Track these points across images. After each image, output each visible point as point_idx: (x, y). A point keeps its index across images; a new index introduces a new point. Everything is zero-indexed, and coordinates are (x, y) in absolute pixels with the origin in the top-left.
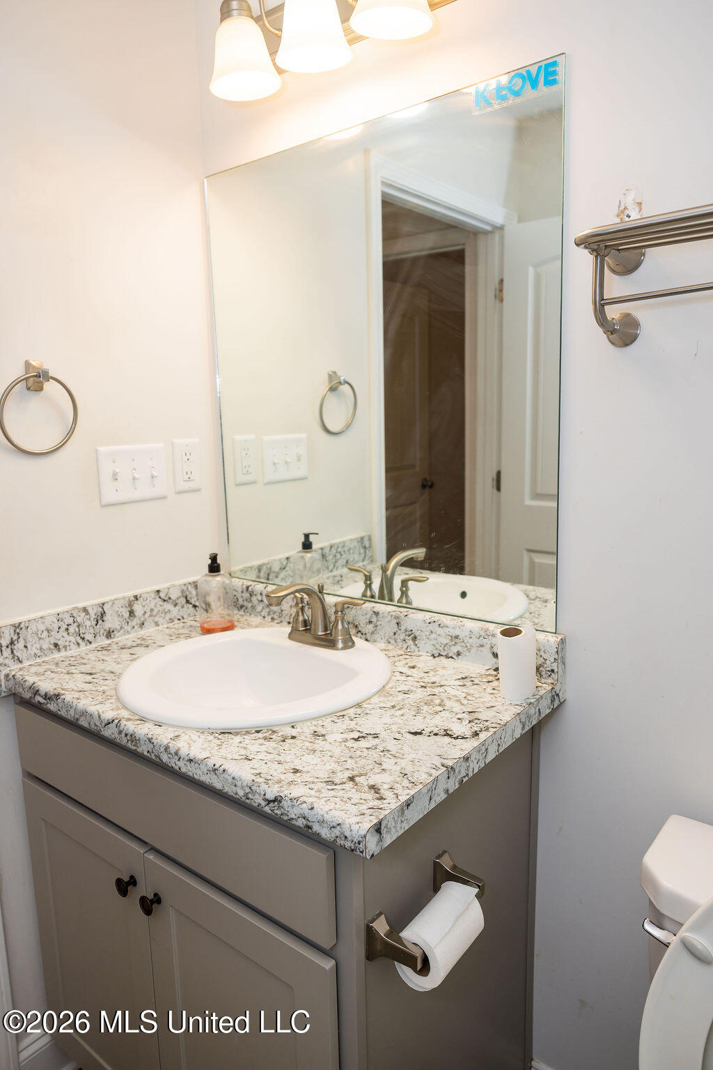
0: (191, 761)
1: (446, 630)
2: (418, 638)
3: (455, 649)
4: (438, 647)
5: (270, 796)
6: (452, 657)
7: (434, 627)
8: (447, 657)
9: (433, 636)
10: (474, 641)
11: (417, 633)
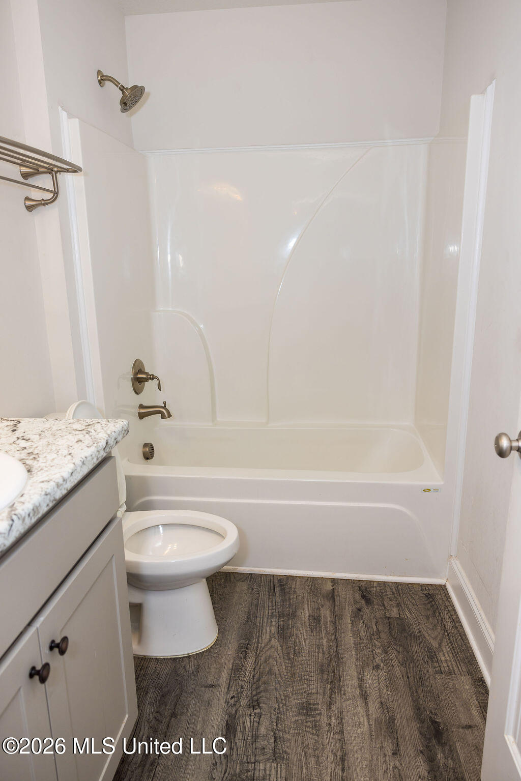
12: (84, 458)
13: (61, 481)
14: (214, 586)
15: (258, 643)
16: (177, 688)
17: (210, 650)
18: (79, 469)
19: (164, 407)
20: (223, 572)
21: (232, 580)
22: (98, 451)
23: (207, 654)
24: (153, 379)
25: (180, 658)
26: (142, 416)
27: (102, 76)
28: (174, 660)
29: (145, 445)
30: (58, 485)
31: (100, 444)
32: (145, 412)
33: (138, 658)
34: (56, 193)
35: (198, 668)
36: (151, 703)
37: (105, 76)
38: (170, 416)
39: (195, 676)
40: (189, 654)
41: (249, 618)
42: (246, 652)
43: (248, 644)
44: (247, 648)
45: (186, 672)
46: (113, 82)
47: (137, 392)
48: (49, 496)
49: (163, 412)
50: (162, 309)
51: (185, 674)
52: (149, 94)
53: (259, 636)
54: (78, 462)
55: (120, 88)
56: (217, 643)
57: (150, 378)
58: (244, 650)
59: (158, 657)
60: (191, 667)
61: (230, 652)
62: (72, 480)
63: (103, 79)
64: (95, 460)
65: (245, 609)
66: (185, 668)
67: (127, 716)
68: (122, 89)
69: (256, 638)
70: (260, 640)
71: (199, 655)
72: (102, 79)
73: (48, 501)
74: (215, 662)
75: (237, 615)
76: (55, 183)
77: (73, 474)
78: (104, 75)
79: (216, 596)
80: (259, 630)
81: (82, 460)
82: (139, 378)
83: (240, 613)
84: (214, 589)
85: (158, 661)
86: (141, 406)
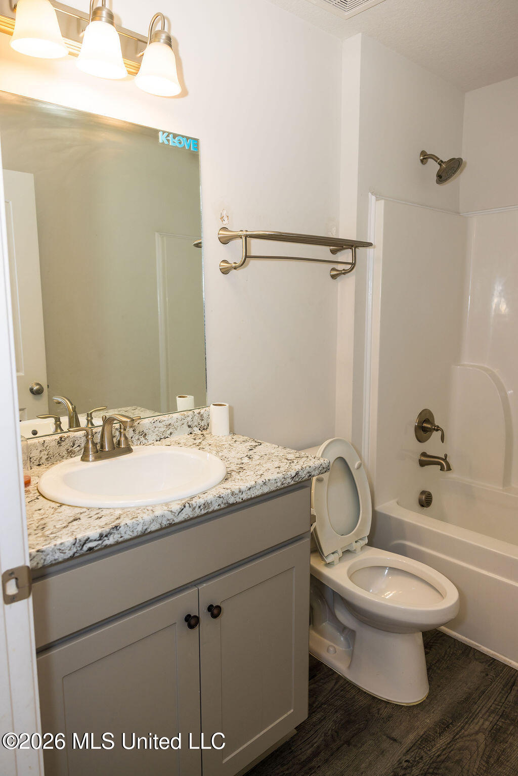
0: (250, 489)
1: (164, 423)
2: (147, 434)
3: (169, 432)
4: (159, 434)
5: (293, 475)
6: (167, 437)
7: (158, 424)
8: (165, 438)
9: (157, 429)
10: (179, 423)
11: (146, 431)
12: (267, 480)
13: (237, 492)
14: (448, 654)
15: (463, 728)
16: (363, 723)
17: (410, 708)
18: (258, 487)
19: (445, 460)
20: (464, 644)
21: (470, 655)
22: (284, 478)
23: (405, 710)
24: (437, 430)
25: (380, 700)
26: (422, 464)
27: (425, 155)
28: (374, 698)
29: (423, 493)
30: (233, 494)
31: (289, 473)
32: (426, 461)
33: (345, 680)
34: (353, 265)
35: (390, 717)
36: (335, 722)
37: (429, 155)
38: (449, 469)
39: (384, 722)
40: (389, 700)
41: (467, 699)
42: (445, 729)
43: (451, 723)
44: (448, 727)
45: (378, 714)
46: (433, 159)
47: (420, 440)
48: (221, 499)
49: (443, 464)
50: (466, 363)
51: (376, 715)
52: (466, 163)
53: (467, 722)
54: (260, 481)
55: (438, 164)
56: (421, 706)
57: (434, 429)
58: (444, 726)
59: (361, 688)
60: (385, 712)
61: (428, 720)
62: (249, 494)
63: (425, 157)
64: (279, 484)
65: (467, 690)
66: (379, 710)
67: (292, 710)
68: (441, 163)
69: (463, 722)
70: (466, 727)
71: (398, 707)
72: (423, 159)
73: (220, 503)
74: (409, 721)
75: (456, 690)
76: (354, 256)
77: (251, 489)
78: (428, 153)
79: (444, 663)
80: (471, 717)
81: (264, 481)
82: (424, 427)
83: (460, 691)
84: (447, 656)
85: (360, 691)
86: (424, 454)
